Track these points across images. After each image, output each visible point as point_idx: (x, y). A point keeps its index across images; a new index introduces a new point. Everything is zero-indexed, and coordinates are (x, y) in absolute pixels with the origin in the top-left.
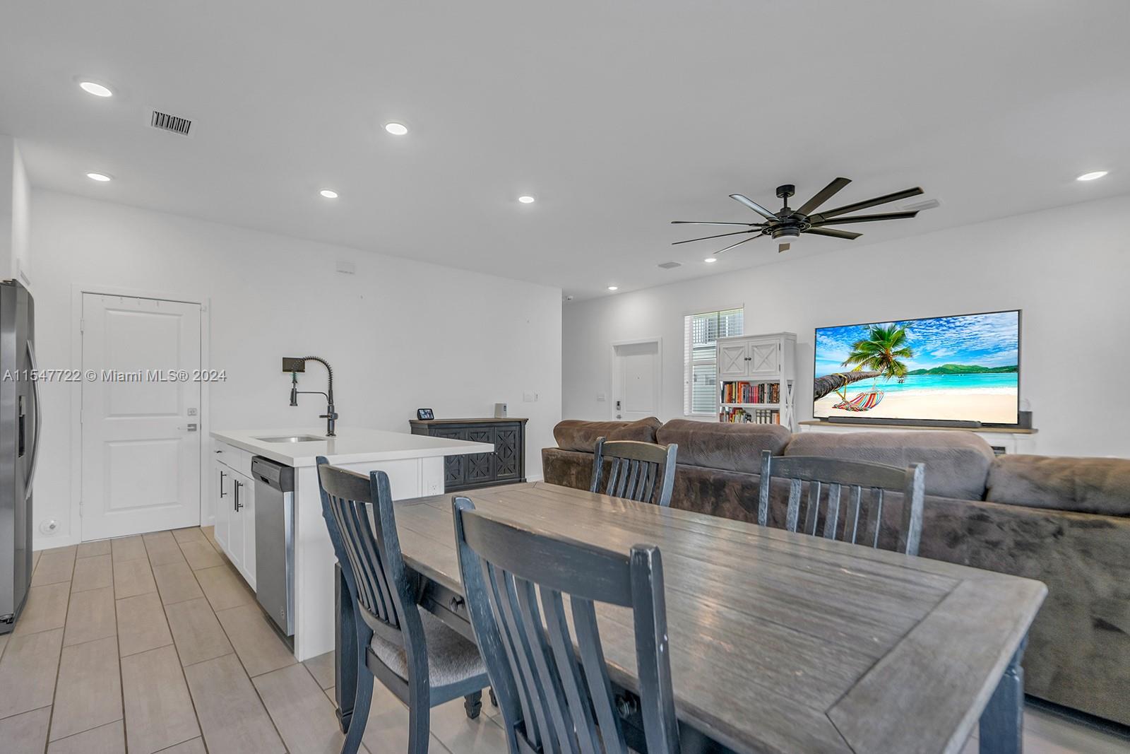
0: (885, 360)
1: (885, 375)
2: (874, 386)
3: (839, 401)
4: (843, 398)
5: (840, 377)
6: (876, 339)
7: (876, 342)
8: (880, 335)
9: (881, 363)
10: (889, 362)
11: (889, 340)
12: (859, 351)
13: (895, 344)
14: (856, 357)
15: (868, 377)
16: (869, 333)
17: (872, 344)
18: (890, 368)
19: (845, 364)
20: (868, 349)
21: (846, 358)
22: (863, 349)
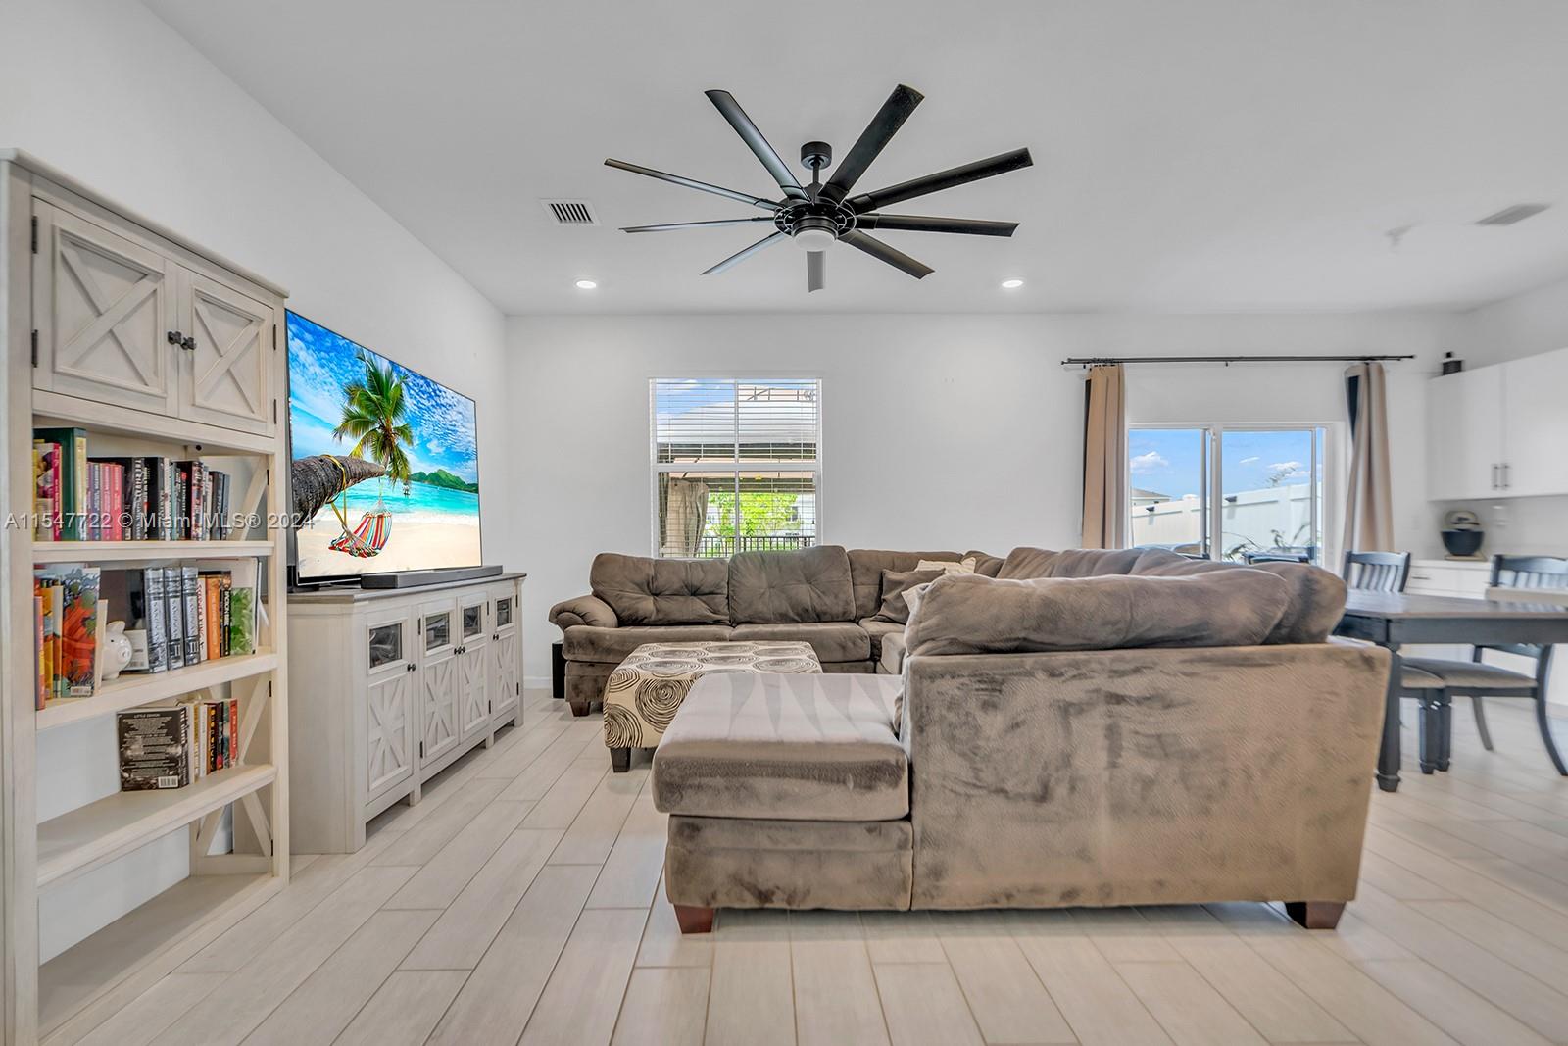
0: (385, 443)
1: (390, 474)
2: (381, 499)
3: (337, 533)
4: (344, 524)
5: (335, 466)
6: (374, 391)
7: (374, 397)
8: (378, 383)
9: (383, 447)
10: (391, 445)
11: (388, 399)
12: (355, 409)
13: (395, 414)
14: (356, 423)
15: (372, 475)
16: (364, 369)
17: (369, 399)
18: (393, 460)
19: (339, 432)
20: (366, 407)
21: (339, 420)
22: (360, 405)
